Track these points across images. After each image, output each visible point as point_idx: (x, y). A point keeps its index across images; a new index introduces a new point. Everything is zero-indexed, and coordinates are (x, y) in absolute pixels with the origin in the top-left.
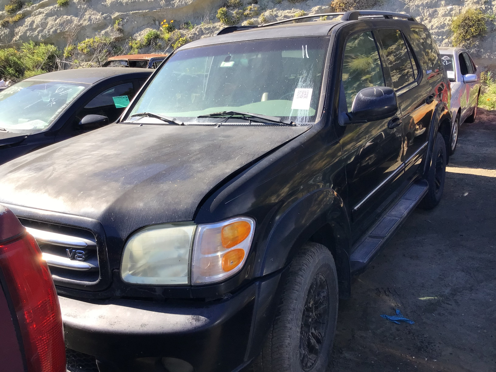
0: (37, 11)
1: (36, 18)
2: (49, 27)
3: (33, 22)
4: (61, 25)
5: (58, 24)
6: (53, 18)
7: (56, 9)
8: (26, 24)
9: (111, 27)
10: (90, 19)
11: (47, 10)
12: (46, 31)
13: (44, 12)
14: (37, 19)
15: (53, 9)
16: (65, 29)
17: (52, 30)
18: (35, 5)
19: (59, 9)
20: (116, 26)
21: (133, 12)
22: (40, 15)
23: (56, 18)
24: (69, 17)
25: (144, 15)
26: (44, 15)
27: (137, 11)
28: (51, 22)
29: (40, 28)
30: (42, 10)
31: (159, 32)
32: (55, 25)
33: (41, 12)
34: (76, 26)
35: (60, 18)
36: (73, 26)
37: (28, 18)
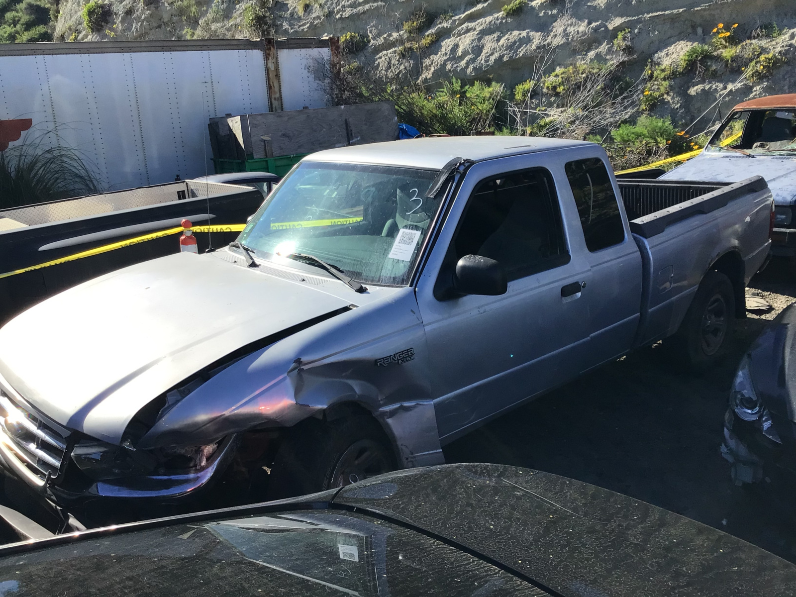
0: (462, 27)
1: (461, 39)
2: (487, 53)
3: (456, 46)
4: (511, 47)
5: (505, 46)
6: (494, 37)
7: (499, 21)
8: (443, 49)
9: (607, 45)
10: (566, 34)
11: (482, 24)
12: (482, 60)
13: (475, 29)
14: (463, 40)
15: (493, 22)
16: (517, 55)
17: (493, 58)
18: (457, 17)
19: (504, 21)
20: (619, 41)
21: (651, 15)
22: (469, 34)
23: (498, 36)
24: (524, 34)
25: (673, 19)
26: (476, 33)
27: (660, 13)
28: (490, 45)
29: (470, 56)
30: (471, 25)
31: (706, 47)
32: (498, 49)
33: (471, 29)
34: (538, 48)
35: (507, 36)
36: (534, 47)
37: (446, 40)
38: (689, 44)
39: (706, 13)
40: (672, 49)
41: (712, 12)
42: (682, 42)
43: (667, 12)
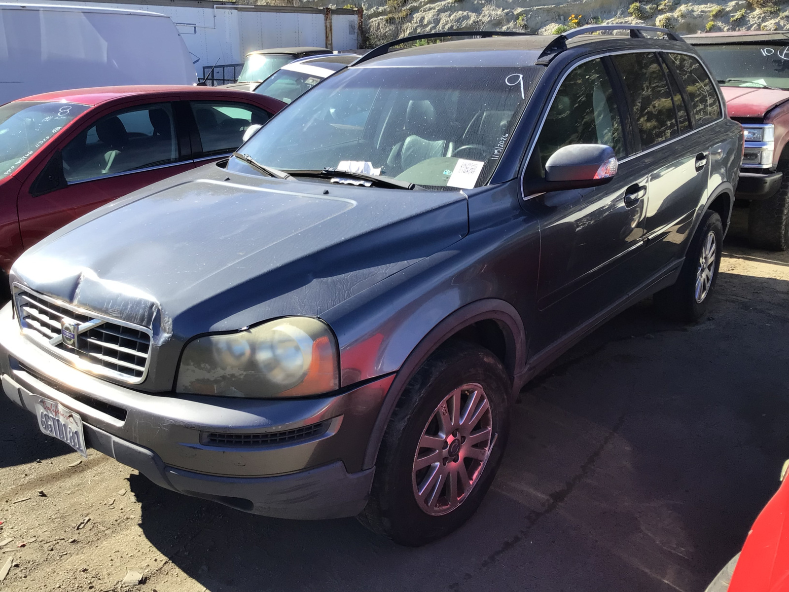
0: (426, 6)
1: (426, 14)
2: (443, 23)
3: (423, 18)
4: (458, 20)
5: (454, 20)
6: (447, 14)
7: (450, 5)
8: (415, 19)
9: (513, 23)
10: (490, 15)
11: (439, 6)
12: (440, 27)
13: (435, 9)
15: (445, 5)
16: (461, 26)
17: (447, 27)
19: (453, 5)
20: (520, 21)
21: (537, 7)
22: (431, 11)
23: (450, 14)
24: (465, 13)
25: (549, 10)
26: (435, 11)
27: (542, 7)
28: (445, 19)
29: (433, 25)
30: (432, 6)
31: (566, 27)
32: (450, 22)
33: (432, 8)
34: (474, 22)
35: (455, 14)
36: (471, 22)
37: (416, 14)
38: (557, 25)
39: (565, 9)
40: (548, 27)
41: (569, 9)
42: (553, 24)
43: (545, 7)
